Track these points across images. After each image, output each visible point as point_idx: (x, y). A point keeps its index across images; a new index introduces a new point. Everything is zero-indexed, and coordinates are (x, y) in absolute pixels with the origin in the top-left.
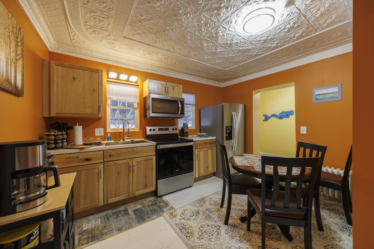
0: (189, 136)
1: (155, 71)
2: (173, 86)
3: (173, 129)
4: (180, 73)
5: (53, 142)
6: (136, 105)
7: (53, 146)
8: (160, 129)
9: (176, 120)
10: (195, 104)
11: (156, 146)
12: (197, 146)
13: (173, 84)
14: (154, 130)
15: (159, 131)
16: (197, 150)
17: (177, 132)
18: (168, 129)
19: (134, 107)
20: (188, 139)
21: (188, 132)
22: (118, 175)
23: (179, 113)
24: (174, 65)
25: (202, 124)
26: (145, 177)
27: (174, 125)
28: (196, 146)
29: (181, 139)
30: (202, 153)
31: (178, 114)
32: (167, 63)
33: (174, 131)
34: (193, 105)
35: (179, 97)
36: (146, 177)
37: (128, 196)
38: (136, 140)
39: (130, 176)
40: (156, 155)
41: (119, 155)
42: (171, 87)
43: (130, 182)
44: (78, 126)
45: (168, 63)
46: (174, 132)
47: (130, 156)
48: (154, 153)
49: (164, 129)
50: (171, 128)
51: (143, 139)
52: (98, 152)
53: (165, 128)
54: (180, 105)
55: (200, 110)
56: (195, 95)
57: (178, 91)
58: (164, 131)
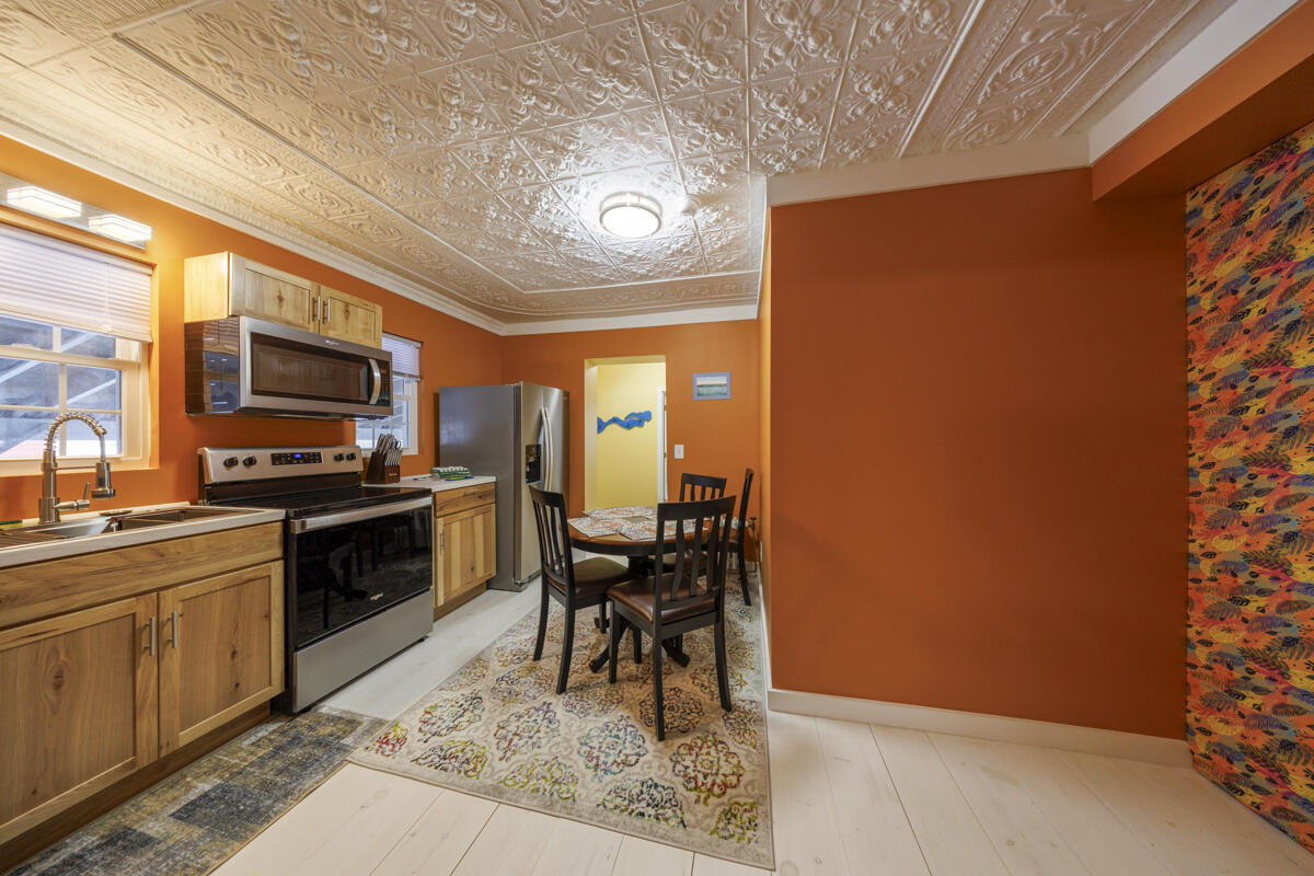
0: (402, 479)
2: (347, 305)
3: (339, 458)
6: (129, 351)
8: (276, 459)
9: (347, 423)
10: (417, 374)
11: (286, 523)
12: (441, 509)
13: (347, 297)
14: (250, 462)
15: (274, 464)
16: (440, 521)
17: (357, 466)
18: (316, 458)
19: (119, 355)
20: (398, 489)
21: (398, 467)
22: (58, 686)
23: (373, 401)
24: (352, 232)
25: (444, 440)
26: (231, 652)
27: (339, 442)
28: (438, 507)
29: (370, 492)
30: (456, 527)
31: (367, 403)
32: (322, 213)
33: (342, 462)
34: (410, 376)
35: (370, 343)
36: (234, 654)
37: (133, 764)
38: (137, 510)
39: (139, 673)
40: (286, 557)
42: (340, 306)
43: (144, 700)
45: (328, 215)
46: (345, 467)
47: (147, 583)
48: (277, 552)
49: (298, 459)
50: (327, 454)
51: (185, 504)
53: (301, 454)
54: (377, 375)
55: (436, 397)
56: (419, 345)
57: (366, 324)
58: (298, 463)
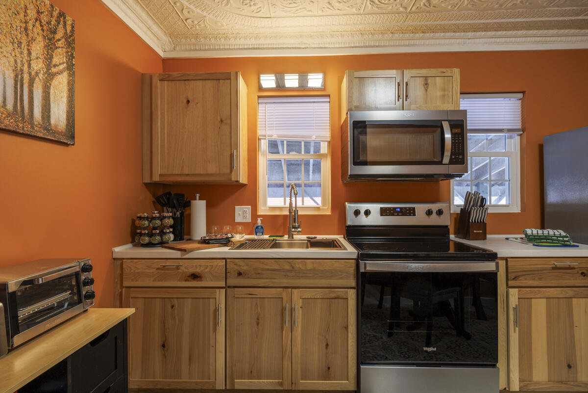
1: (374, 46)
2: (426, 78)
3: (429, 213)
4: (458, 34)
5: (158, 231)
6: (324, 148)
7: (158, 238)
8: (384, 212)
10: (519, 126)
11: (357, 260)
12: (515, 279)
13: (424, 72)
14: (367, 213)
15: (382, 215)
16: (514, 294)
17: (445, 220)
18: (411, 212)
19: (322, 152)
20: (484, 250)
21: (485, 224)
22: (258, 324)
23: (446, 160)
26: (324, 344)
27: (435, 198)
28: (511, 276)
29: (459, 246)
31: (439, 163)
32: (401, 9)
33: (432, 216)
34: (509, 130)
35: (449, 107)
36: (327, 345)
37: (281, 384)
38: (319, 237)
39: (284, 332)
40: (357, 288)
41: (259, 274)
42: (419, 82)
43: (286, 350)
44: (199, 200)
45: (406, 8)
46: (434, 220)
47: (285, 282)
49: (398, 212)
50: (421, 208)
51: (340, 237)
52: (215, 263)
53: (400, 208)
54: (448, 136)
55: (541, 148)
56: (521, 95)
57: (444, 90)
58: (398, 215)
